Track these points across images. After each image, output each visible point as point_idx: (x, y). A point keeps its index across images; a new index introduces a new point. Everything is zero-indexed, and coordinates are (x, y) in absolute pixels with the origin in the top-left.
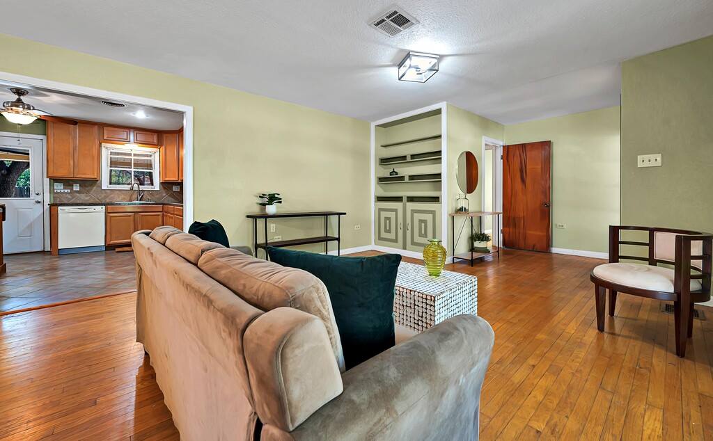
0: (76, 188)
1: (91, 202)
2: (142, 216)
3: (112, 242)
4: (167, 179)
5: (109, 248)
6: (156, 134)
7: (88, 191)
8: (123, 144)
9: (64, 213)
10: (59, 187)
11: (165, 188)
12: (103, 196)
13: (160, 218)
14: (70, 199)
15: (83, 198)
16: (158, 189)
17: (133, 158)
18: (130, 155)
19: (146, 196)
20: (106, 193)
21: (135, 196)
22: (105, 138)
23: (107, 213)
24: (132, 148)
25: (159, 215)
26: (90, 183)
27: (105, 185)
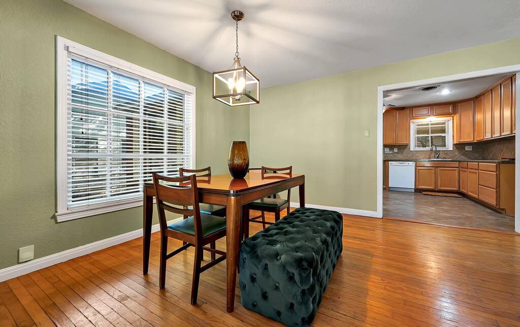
0: (396, 150)
1: (404, 159)
2: (441, 170)
3: (420, 187)
4: (461, 141)
5: (418, 191)
6: (452, 105)
7: (402, 153)
8: (425, 118)
9: (392, 165)
10: (387, 150)
11: (457, 148)
12: (411, 155)
13: (457, 172)
14: (392, 157)
15: (400, 156)
16: (452, 149)
17: (430, 126)
18: (428, 125)
19: (442, 155)
20: (413, 153)
21: (433, 155)
22: (414, 116)
23: (416, 166)
24: (431, 120)
25: (455, 170)
26: (403, 147)
27: (413, 147)
